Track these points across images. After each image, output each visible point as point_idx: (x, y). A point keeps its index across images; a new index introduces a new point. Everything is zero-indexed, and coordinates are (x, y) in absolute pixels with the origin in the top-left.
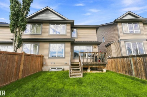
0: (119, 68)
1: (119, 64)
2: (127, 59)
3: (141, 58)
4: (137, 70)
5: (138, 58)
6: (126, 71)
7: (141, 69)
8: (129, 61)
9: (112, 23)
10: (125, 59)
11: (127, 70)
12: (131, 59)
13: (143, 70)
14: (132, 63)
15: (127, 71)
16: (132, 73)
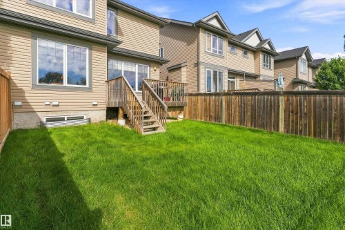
0: (199, 112)
1: (199, 105)
2: (217, 97)
3: (238, 98)
4: (229, 115)
5: (233, 97)
6: (211, 117)
7: (235, 112)
8: (220, 101)
9: (191, 25)
10: (214, 97)
11: (213, 114)
12: (224, 98)
13: (237, 113)
14: (224, 103)
15: (214, 117)
16: (221, 118)
